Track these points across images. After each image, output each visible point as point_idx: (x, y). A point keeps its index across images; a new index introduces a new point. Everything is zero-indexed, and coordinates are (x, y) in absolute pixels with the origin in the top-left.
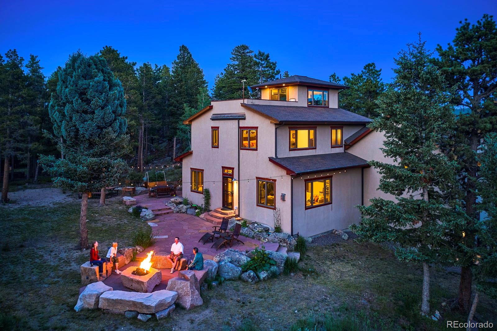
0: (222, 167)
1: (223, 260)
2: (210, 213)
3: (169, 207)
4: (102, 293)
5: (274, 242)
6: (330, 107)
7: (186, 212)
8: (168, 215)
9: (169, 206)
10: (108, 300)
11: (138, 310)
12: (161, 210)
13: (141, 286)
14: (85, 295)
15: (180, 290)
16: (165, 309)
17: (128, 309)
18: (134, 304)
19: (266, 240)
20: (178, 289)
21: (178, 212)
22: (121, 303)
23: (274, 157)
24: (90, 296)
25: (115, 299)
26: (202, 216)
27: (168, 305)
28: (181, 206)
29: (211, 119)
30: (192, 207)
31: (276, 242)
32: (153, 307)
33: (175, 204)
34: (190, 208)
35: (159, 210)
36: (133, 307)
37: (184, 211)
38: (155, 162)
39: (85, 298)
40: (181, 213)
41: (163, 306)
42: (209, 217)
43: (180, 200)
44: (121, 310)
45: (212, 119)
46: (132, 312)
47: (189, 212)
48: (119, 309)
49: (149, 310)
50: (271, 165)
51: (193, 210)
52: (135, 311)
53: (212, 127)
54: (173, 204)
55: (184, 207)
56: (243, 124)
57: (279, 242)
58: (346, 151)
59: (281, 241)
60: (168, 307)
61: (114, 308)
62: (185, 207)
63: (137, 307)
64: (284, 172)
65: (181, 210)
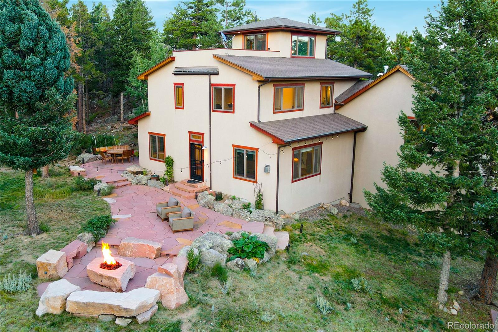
0: (189, 132)
1: (204, 246)
2: (176, 185)
3: (126, 179)
4: (68, 296)
5: (258, 221)
6: (316, 58)
7: (146, 184)
8: (126, 187)
9: (126, 176)
10: (77, 303)
11: (115, 314)
12: (117, 181)
13: (113, 282)
14: (48, 298)
15: (163, 288)
16: (147, 311)
17: (102, 312)
18: (110, 307)
19: (248, 218)
20: (160, 286)
21: (137, 184)
22: (93, 306)
23: (257, 121)
24: (55, 298)
25: (87, 303)
26: (167, 188)
27: (151, 306)
28: (140, 176)
29: (173, 73)
31: (260, 221)
32: (134, 310)
33: (132, 175)
34: (151, 179)
35: (115, 182)
36: (108, 310)
37: (144, 182)
38: (99, 121)
39: (48, 300)
40: (141, 185)
41: (144, 308)
42: (175, 191)
43: (137, 169)
44: (94, 314)
45: (175, 74)
46: (108, 316)
47: (150, 183)
48: (91, 313)
49: (129, 313)
50: (253, 131)
51: (155, 181)
52: (112, 314)
53: (174, 83)
54: (130, 175)
55: (143, 178)
56: (215, 80)
57: (264, 220)
58: (336, 112)
59: (266, 220)
60: (151, 308)
61: (85, 311)
62: (145, 178)
63: (113, 310)
64: (269, 140)
65: (140, 182)
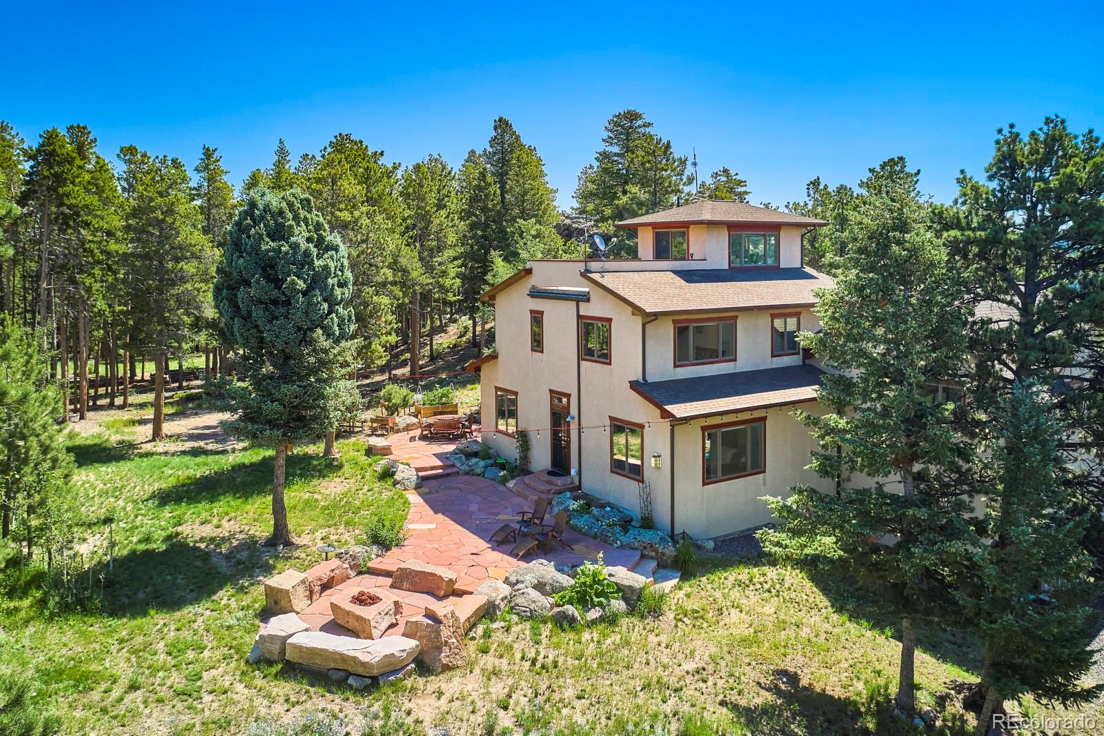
0: (550, 390)
1: (522, 582)
2: (528, 478)
3: (452, 463)
4: (291, 635)
5: (632, 549)
6: (781, 267)
7: (483, 474)
8: (449, 478)
9: (453, 460)
10: (301, 649)
11: (349, 669)
12: (436, 467)
13: (362, 625)
14: (264, 637)
16: (396, 670)
17: (334, 666)
18: (343, 658)
19: (619, 542)
20: (423, 636)
21: (467, 473)
22: (322, 655)
23: (640, 380)
24: (273, 638)
25: (313, 648)
26: (511, 484)
27: (403, 663)
28: (474, 460)
29: (528, 294)
30: (495, 465)
31: (636, 549)
32: (374, 665)
33: (464, 457)
34: (492, 466)
35: (433, 468)
36: (341, 663)
37: (479, 471)
39: (266, 640)
40: (473, 475)
41: (391, 665)
42: (522, 488)
43: (474, 447)
44: (322, 667)
45: (531, 296)
46: (340, 672)
47: (491, 472)
48: (318, 664)
49: (368, 670)
51: (495, 469)
52: (344, 670)
53: (530, 310)
54: (461, 457)
55: (478, 464)
56: (586, 310)
57: (642, 548)
59: (645, 548)
60: (403, 667)
61: (311, 662)
62: (482, 463)
63: (347, 664)
65: (473, 470)
